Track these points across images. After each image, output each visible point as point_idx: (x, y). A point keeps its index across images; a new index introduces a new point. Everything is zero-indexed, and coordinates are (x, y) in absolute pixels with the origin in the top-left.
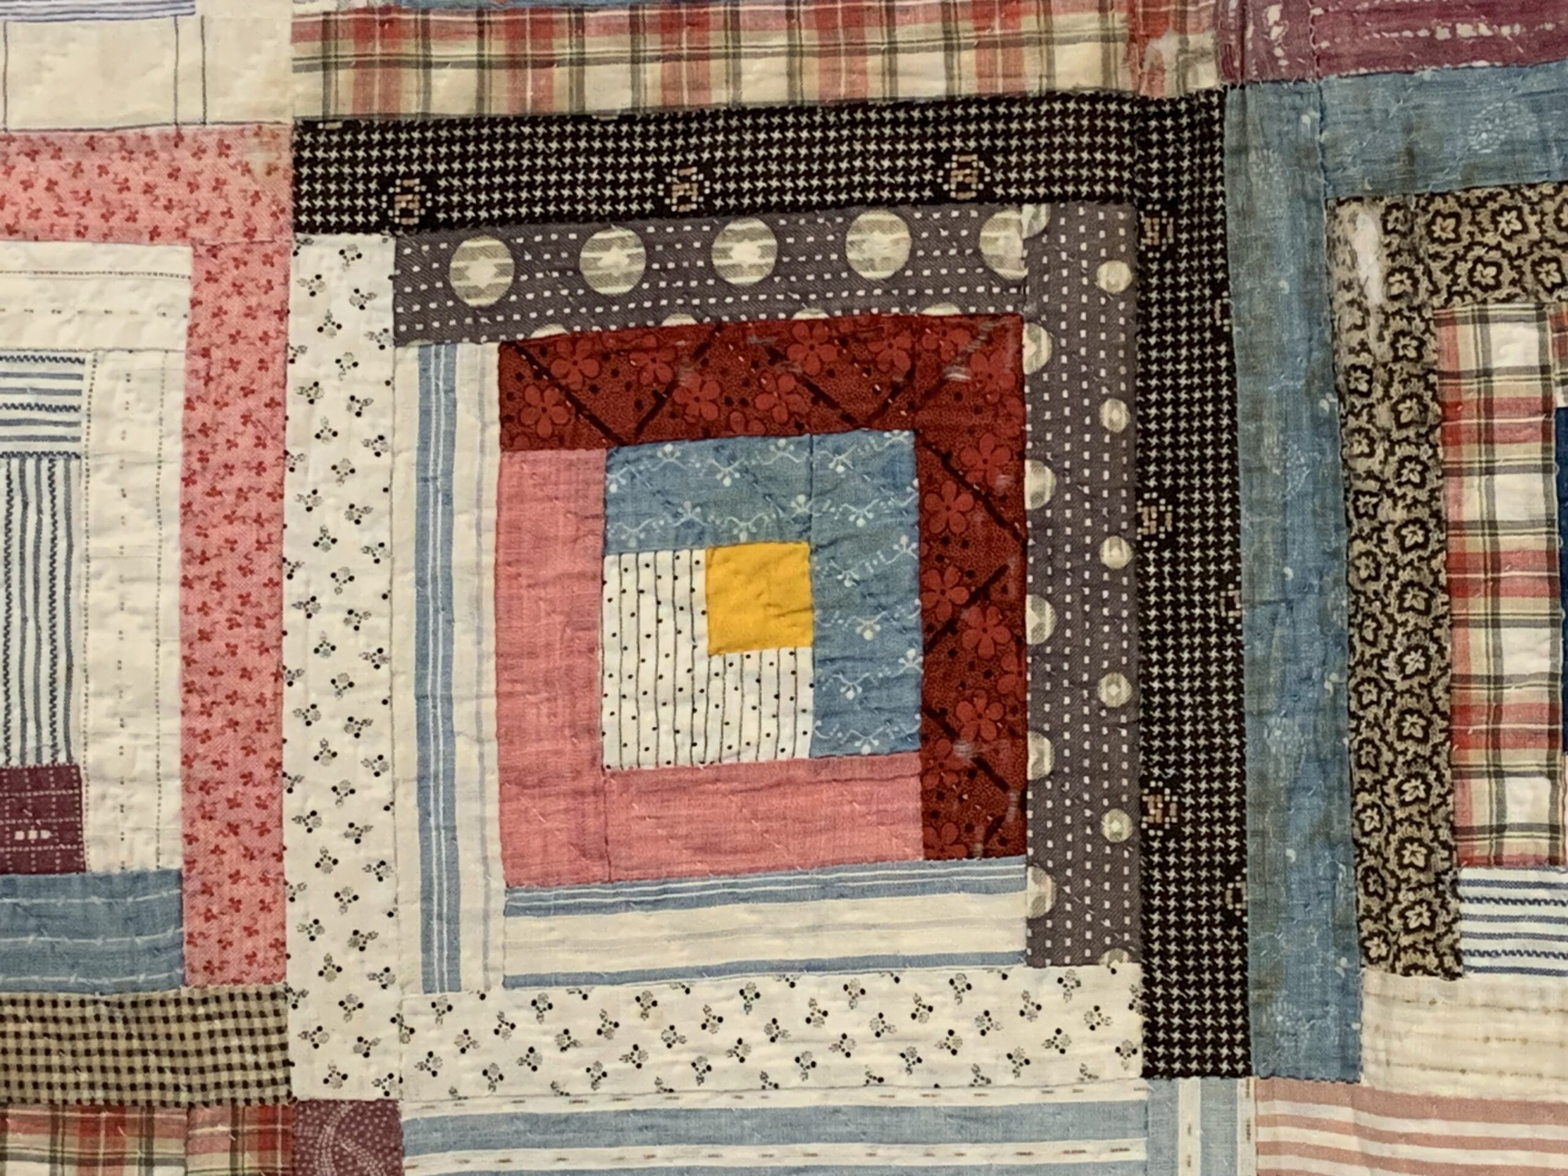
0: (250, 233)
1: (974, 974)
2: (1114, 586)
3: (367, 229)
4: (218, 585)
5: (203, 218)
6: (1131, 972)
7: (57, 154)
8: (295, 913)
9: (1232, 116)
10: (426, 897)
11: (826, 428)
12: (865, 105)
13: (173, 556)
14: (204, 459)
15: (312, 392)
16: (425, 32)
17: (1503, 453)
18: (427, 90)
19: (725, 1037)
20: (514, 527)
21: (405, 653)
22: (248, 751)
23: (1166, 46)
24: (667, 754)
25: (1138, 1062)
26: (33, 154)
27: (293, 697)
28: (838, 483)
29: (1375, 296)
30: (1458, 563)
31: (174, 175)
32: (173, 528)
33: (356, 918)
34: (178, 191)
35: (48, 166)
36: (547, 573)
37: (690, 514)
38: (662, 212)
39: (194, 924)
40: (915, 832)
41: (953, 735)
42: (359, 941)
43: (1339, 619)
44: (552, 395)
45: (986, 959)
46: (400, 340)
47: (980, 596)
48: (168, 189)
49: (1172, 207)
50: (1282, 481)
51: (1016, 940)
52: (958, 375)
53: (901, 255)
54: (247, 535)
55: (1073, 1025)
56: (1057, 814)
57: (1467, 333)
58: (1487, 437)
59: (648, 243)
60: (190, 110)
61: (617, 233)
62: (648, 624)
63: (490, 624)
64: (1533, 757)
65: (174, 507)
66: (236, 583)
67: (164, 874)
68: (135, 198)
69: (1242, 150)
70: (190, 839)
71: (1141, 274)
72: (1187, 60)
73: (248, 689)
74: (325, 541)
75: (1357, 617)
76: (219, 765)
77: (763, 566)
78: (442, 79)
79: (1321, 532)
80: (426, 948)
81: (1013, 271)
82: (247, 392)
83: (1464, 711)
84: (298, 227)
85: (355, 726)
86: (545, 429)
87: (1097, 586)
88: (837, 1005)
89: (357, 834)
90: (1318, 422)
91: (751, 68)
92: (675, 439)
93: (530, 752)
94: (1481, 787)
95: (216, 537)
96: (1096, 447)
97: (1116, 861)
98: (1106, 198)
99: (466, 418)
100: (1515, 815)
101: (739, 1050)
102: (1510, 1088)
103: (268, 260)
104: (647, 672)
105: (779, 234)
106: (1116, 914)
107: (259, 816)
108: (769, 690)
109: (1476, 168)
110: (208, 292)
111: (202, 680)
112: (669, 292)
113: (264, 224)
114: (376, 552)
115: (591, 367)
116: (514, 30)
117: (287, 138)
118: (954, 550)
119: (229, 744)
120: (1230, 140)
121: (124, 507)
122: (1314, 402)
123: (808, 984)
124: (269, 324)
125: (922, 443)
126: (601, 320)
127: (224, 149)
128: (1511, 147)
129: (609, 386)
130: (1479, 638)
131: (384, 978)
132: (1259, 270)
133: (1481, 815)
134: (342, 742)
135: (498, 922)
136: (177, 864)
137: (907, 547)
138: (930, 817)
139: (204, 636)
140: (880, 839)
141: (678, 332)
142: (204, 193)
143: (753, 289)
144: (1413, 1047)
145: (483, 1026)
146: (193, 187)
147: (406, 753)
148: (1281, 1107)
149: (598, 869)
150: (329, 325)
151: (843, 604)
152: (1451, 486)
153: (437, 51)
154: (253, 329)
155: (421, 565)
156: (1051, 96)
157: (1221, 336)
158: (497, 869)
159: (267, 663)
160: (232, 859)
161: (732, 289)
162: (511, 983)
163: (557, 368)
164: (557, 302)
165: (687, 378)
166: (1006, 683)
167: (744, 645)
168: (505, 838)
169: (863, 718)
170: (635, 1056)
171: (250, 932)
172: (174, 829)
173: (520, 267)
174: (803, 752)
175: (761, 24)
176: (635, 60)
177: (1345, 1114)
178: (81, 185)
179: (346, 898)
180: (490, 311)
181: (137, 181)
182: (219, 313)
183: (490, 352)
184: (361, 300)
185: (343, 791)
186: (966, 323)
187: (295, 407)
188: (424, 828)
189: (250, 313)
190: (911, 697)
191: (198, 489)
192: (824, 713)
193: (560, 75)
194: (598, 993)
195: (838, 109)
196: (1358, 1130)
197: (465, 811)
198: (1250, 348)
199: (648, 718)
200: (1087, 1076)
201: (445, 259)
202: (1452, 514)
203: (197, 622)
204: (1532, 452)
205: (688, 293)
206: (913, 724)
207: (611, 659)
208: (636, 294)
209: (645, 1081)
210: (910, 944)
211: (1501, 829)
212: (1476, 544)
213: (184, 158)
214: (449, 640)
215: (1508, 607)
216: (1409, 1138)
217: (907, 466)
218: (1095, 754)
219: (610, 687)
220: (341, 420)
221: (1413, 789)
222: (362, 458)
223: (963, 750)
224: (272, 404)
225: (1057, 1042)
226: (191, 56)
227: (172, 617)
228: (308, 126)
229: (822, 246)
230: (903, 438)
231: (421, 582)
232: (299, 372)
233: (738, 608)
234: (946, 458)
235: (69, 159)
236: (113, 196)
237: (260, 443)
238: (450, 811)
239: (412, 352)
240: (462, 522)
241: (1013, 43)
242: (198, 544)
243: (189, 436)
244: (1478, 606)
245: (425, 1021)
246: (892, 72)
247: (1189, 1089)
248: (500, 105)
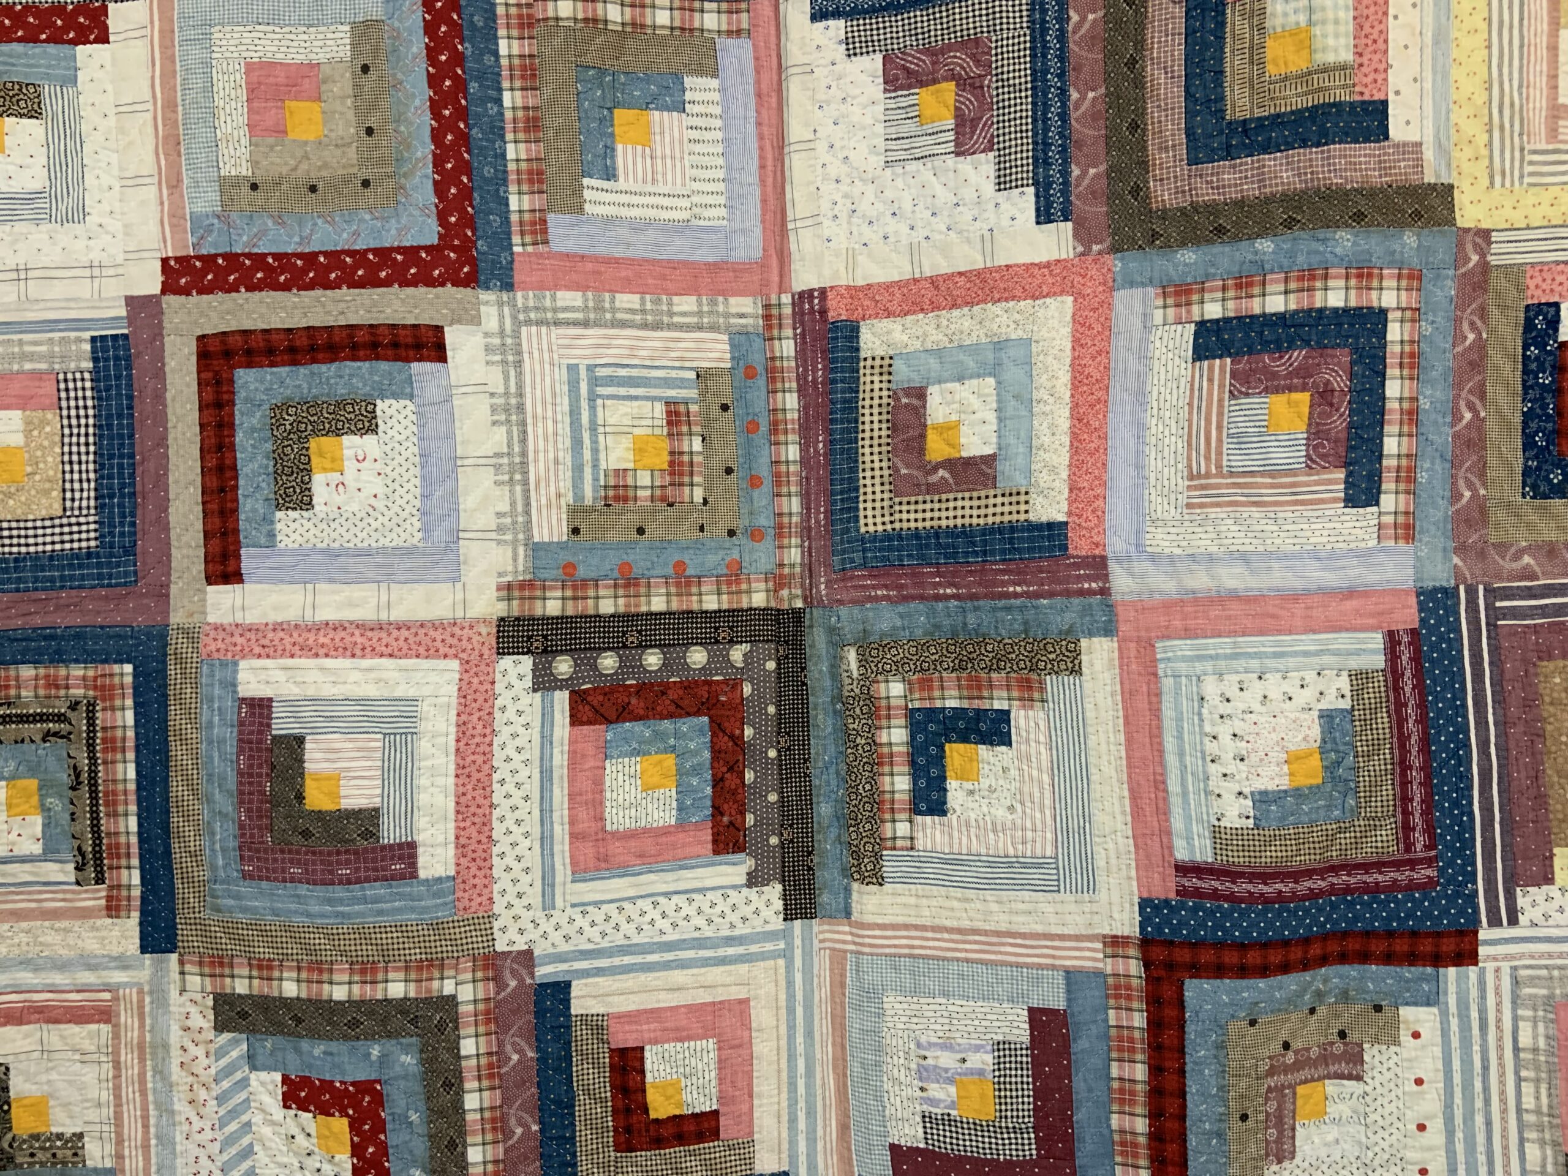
0: (481, 656)
1: (730, 892)
2: (772, 764)
3: (523, 653)
4: (469, 776)
5: (464, 651)
6: (779, 887)
7: (409, 629)
8: (496, 888)
9: (808, 616)
10: (543, 878)
11: (681, 716)
12: (692, 612)
13: (452, 767)
14: (464, 733)
15: (503, 709)
16: (544, 588)
17: (893, 722)
18: (544, 607)
19: (648, 918)
20: (575, 752)
21: (536, 796)
22: (479, 832)
23: (785, 593)
24: (628, 825)
25: (782, 916)
26: (399, 629)
27: (496, 813)
28: (685, 734)
29: (855, 674)
30: (880, 756)
31: (453, 636)
32: (452, 757)
33: (519, 888)
34: (455, 641)
35: (404, 633)
36: (586, 766)
37: (635, 745)
38: (625, 646)
39: (459, 894)
40: (710, 846)
41: (722, 814)
42: (520, 895)
43: (843, 773)
44: (587, 708)
45: (734, 887)
46: (535, 691)
47: (731, 769)
48: (450, 640)
49: (786, 642)
50: (823, 730)
51: (743, 880)
52: (723, 698)
53: (705, 660)
54: (480, 759)
55: (762, 907)
56: (755, 838)
57: (882, 685)
58: (889, 717)
59: (620, 657)
60: (460, 614)
61: (609, 653)
62: (621, 782)
63: (566, 785)
64: (904, 816)
65: (452, 750)
66: (476, 776)
67: (448, 877)
68: (438, 644)
69: (811, 627)
70: (458, 865)
71: (779, 664)
72: (792, 597)
73: (480, 811)
74: (508, 760)
75: (849, 772)
76: (469, 838)
77: (660, 762)
78: (549, 603)
79: (837, 746)
80: (543, 896)
81: (740, 665)
82: (480, 710)
83: (883, 802)
84: (499, 654)
85: (518, 822)
86: (585, 719)
87: (767, 764)
88: (684, 905)
89: (519, 859)
90: (835, 712)
91: (654, 600)
92: (630, 721)
93: (580, 827)
94: (889, 825)
95: (469, 760)
96: (766, 720)
97: (774, 852)
98: (768, 641)
99: (558, 716)
100: (899, 834)
101: (652, 922)
102: (900, 920)
103: (488, 665)
104: (621, 798)
105: (664, 654)
106: (774, 869)
107: (484, 855)
108: (662, 802)
109: (883, 635)
110: (466, 676)
111: (463, 809)
112: (628, 673)
113: (486, 652)
114: (526, 762)
115: (601, 698)
116: (575, 588)
117: (495, 623)
118: (723, 755)
119: (473, 831)
120: (807, 623)
121: (434, 750)
122: (834, 705)
123: (675, 898)
124: (489, 686)
125: (712, 721)
126: (604, 682)
127: (471, 627)
128: (894, 628)
129: (607, 704)
130: (887, 779)
131: (528, 907)
132: (816, 664)
133: (889, 834)
134: (514, 828)
135: (569, 885)
136: (452, 873)
137: (707, 754)
138: (715, 842)
139: (464, 794)
140: (698, 850)
141: (631, 686)
142: (464, 642)
143: (656, 672)
144: (870, 908)
145: (564, 922)
146: (460, 640)
147: (536, 831)
148: (826, 927)
149: (603, 865)
150: (509, 686)
151: (687, 774)
152: (878, 732)
153: (548, 594)
154: (482, 688)
155: (541, 766)
156: (751, 609)
157: (804, 684)
158: (569, 867)
159: (487, 802)
160: (473, 871)
161: (650, 672)
162: (573, 906)
163: (589, 699)
164: (589, 676)
165: (634, 701)
166: (739, 797)
167: (655, 788)
168: (571, 857)
169: (693, 810)
170: (617, 927)
171: (480, 895)
172: (452, 861)
173: (576, 665)
174: (673, 822)
175: (657, 585)
176: (616, 597)
177: (847, 929)
178: (418, 639)
179: (515, 881)
180: (566, 680)
181: (439, 638)
182: (470, 683)
183: (566, 694)
184: (521, 677)
185: (514, 845)
186: (725, 682)
187: (497, 714)
188: (542, 855)
189: (481, 683)
190: (709, 803)
191: (461, 744)
192: (680, 809)
193: (590, 602)
194: (604, 907)
195: (683, 613)
196: (852, 934)
197: (557, 848)
198: (813, 688)
199: (621, 814)
200: (766, 922)
201: (550, 663)
202: (878, 741)
203: (461, 789)
204: (902, 722)
205: (634, 673)
206: (709, 811)
207: (608, 795)
208: (616, 673)
209: (621, 935)
210: (708, 883)
211: (895, 838)
212: (886, 750)
213: (457, 631)
214: (551, 791)
215: (896, 769)
216: (869, 937)
217: (707, 728)
218: (768, 818)
219: (608, 804)
220: (514, 718)
221: (868, 826)
222: (521, 731)
223: (725, 819)
224: (489, 714)
225: (757, 912)
226: (459, 596)
227: (451, 789)
228: (502, 619)
229: (680, 658)
230: (706, 719)
231: (541, 772)
232: (499, 703)
233: (652, 776)
234: (719, 725)
235: (413, 630)
236: (430, 644)
237: (485, 727)
238: (552, 849)
239: (539, 694)
240: (556, 751)
241: (739, 592)
242: (461, 763)
243: (458, 725)
244: (886, 769)
245: (542, 921)
246: (701, 601)
247: (798, 923)
248: (570, 612)
